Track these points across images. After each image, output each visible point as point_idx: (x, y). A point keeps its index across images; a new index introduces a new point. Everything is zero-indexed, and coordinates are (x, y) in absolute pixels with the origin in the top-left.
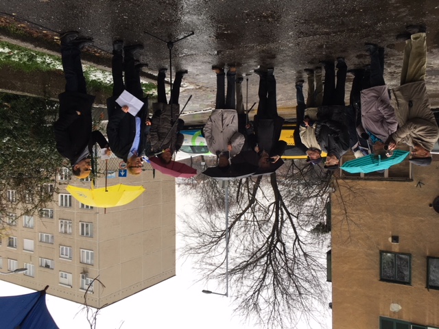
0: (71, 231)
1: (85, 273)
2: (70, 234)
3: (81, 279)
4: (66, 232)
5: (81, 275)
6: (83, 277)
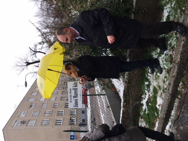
0: (45, 115)
1: (23, 122)
3: (21, 120)
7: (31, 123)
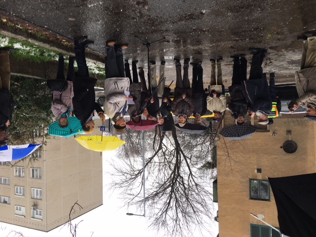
0: (24, 175)
1: (35, 206)
2: (23, 177)
3: (32, 210)
4: (20, 176)
5: (32, 207)
6: (34, 209)
7: (37, 194)
